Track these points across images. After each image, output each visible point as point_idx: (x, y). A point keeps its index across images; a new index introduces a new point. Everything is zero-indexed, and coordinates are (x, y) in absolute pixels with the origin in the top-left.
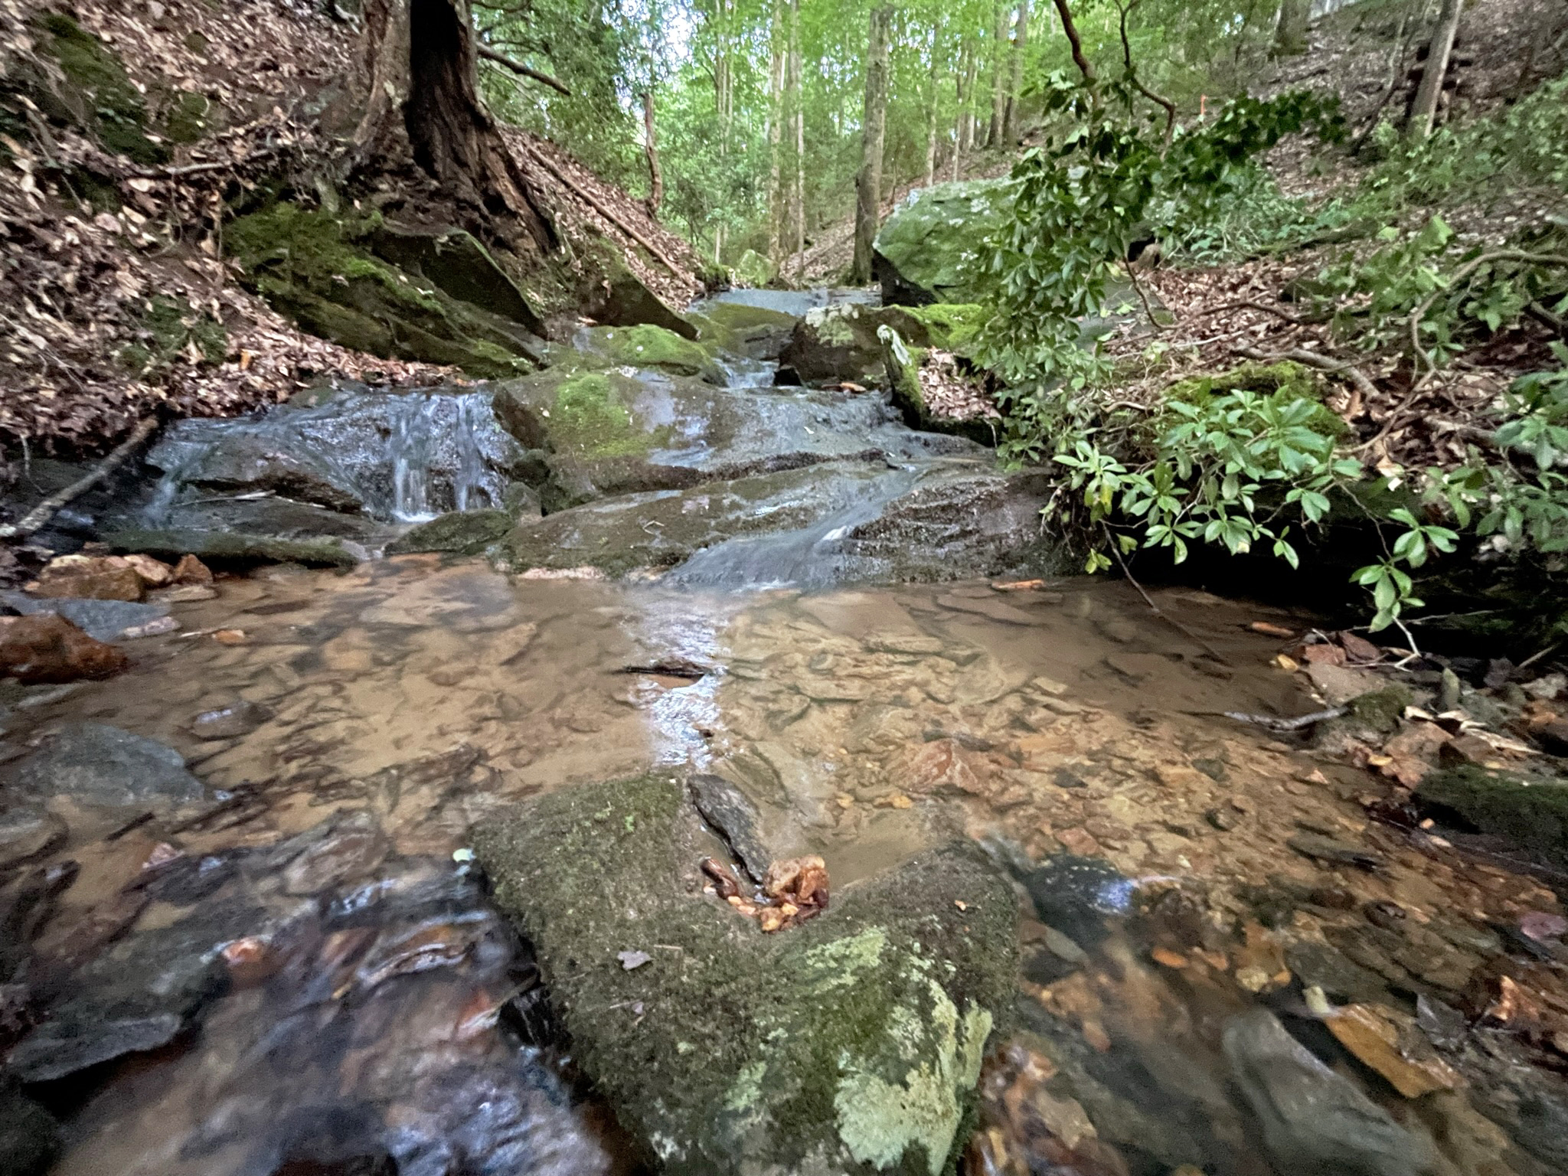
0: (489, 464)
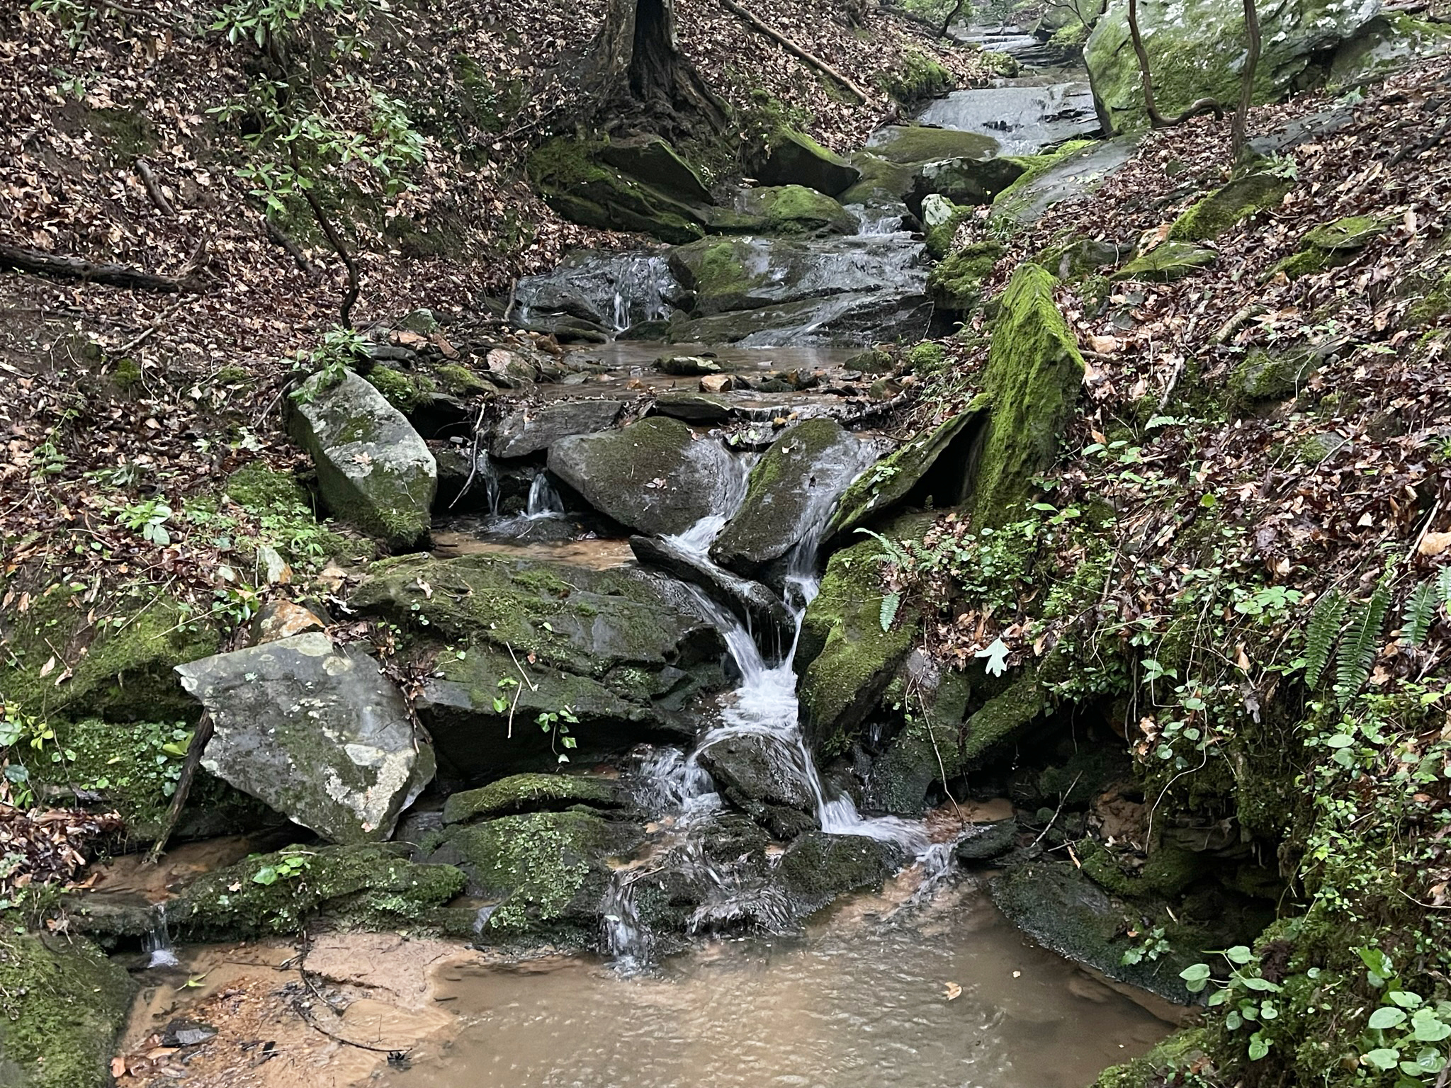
0: (664, 299)
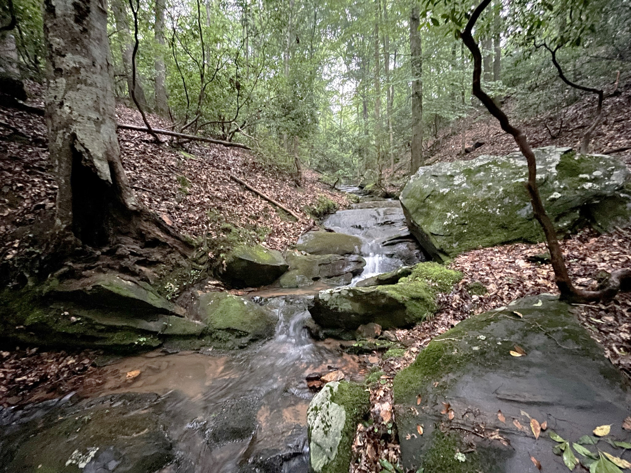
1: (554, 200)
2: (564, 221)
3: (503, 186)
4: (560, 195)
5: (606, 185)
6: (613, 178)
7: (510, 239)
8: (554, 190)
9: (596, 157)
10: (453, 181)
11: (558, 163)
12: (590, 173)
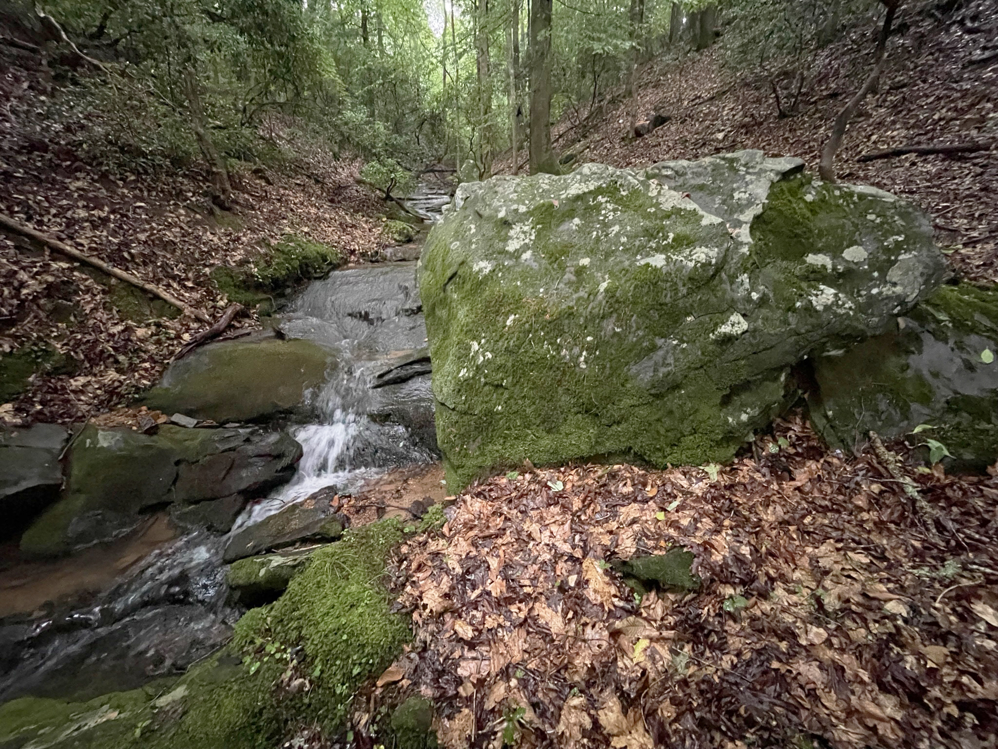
1: (728, 339)
2: (742, 408)
3: (612, 274)
4: (745, 326)
5: (870, 297)
6: (894, 274)
7: (602, 450)
8: (732, 307)
9: (862, 196)
10: (506, 239)
11: (758, 210)
12: (836, 252)
